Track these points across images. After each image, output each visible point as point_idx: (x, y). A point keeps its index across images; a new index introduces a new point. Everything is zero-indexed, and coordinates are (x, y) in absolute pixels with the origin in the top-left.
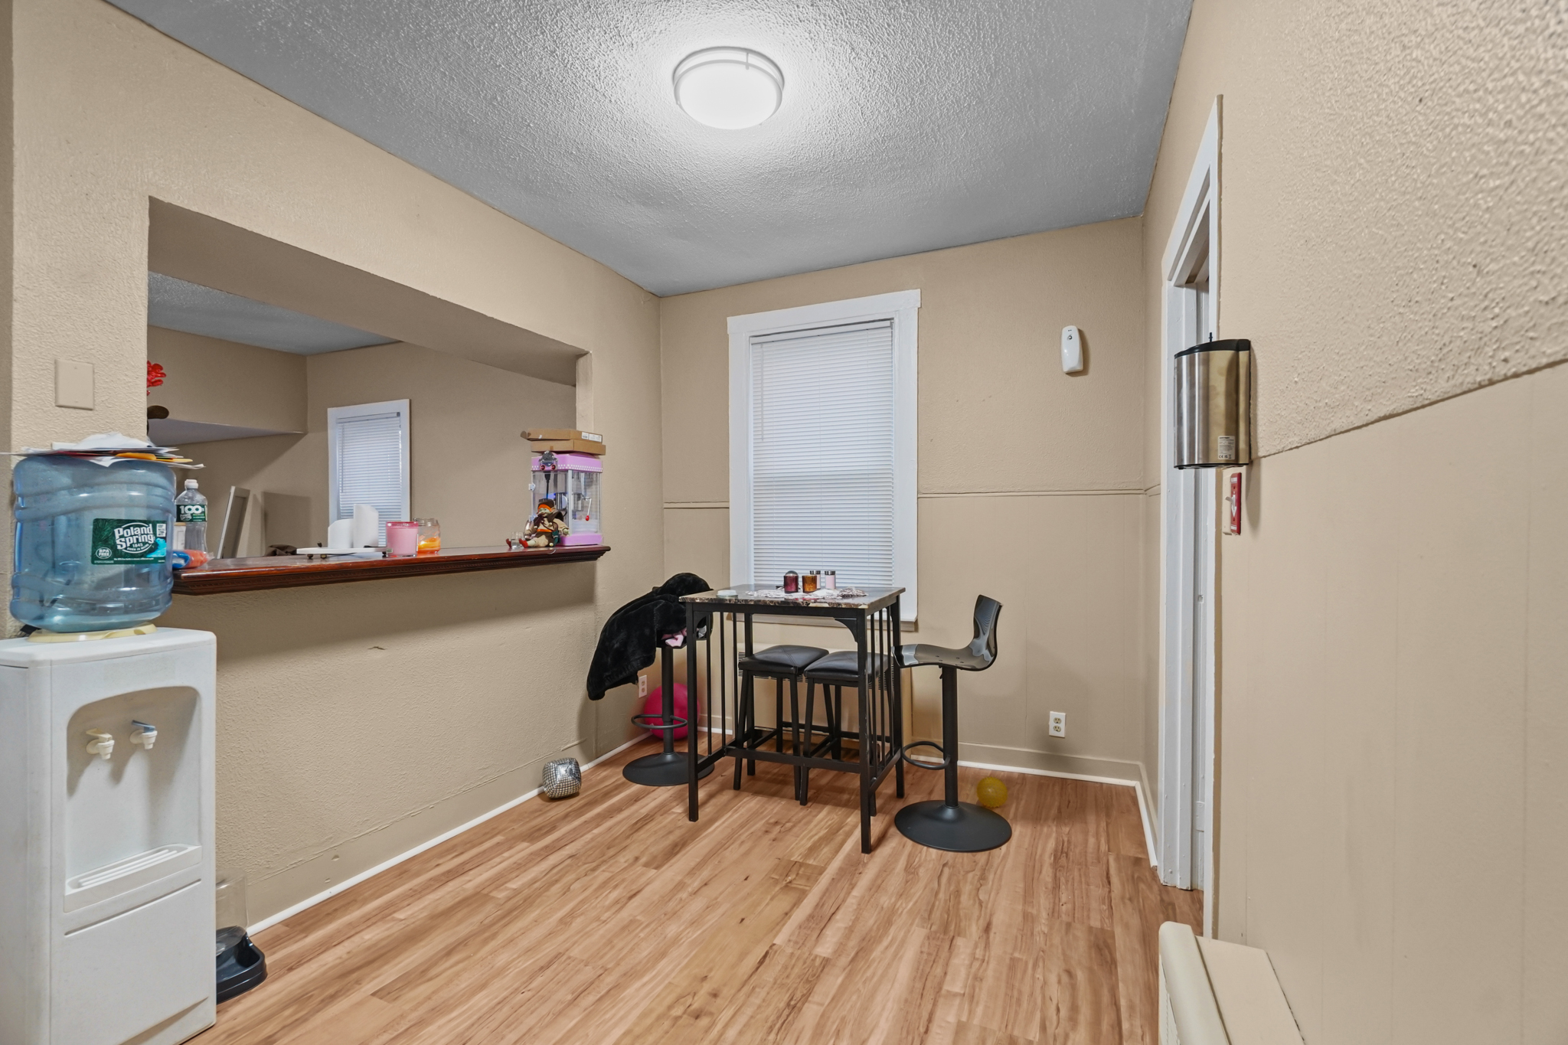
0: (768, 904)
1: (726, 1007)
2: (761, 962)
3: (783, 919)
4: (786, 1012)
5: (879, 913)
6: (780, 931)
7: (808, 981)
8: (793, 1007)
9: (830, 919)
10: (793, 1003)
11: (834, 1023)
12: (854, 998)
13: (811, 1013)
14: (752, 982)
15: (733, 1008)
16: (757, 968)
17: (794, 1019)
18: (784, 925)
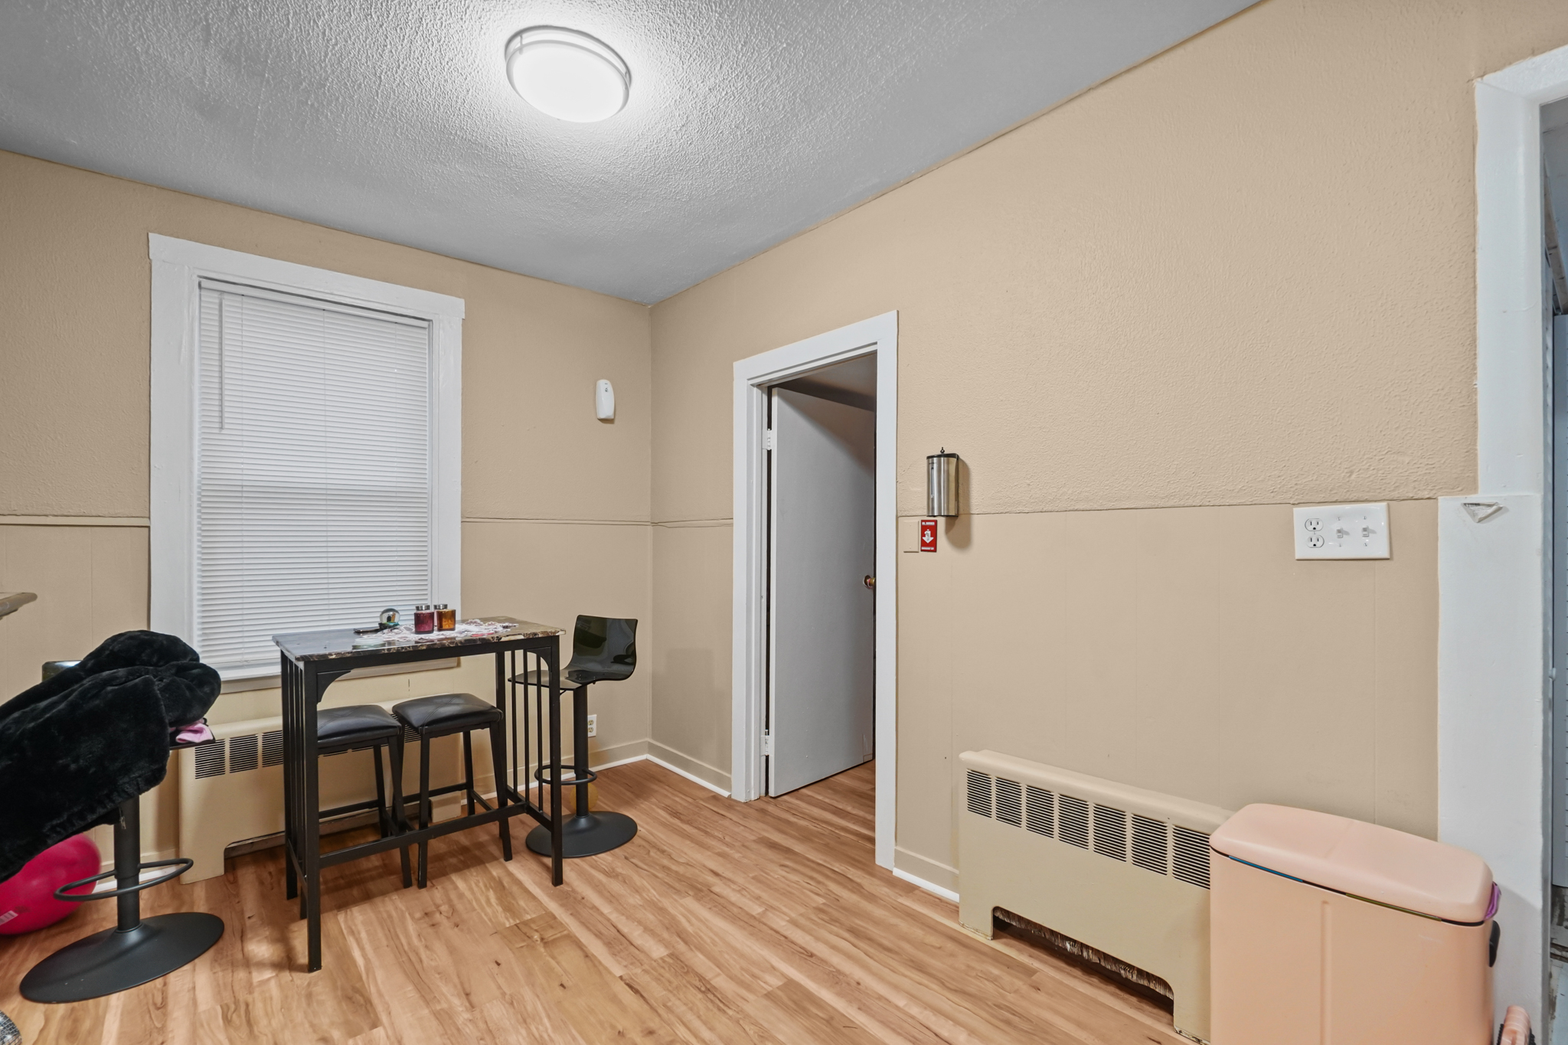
0: (558, 963)
1: (673, 1029)
2: (636, 992)
3: (591, 960)
4: (711, 996)
5: (645, 909)
6: (606, 969)
7: (688, 972)
8: (708, 990)
9: (623, 936)
10: (703, 989)
11: (743, 975)
12: (726, 956)
13: (721, 982)
14: (655, 1004)
15: (678, 1025)
16: (642, 996)
17: (721, 993)
18: (600, 963)
